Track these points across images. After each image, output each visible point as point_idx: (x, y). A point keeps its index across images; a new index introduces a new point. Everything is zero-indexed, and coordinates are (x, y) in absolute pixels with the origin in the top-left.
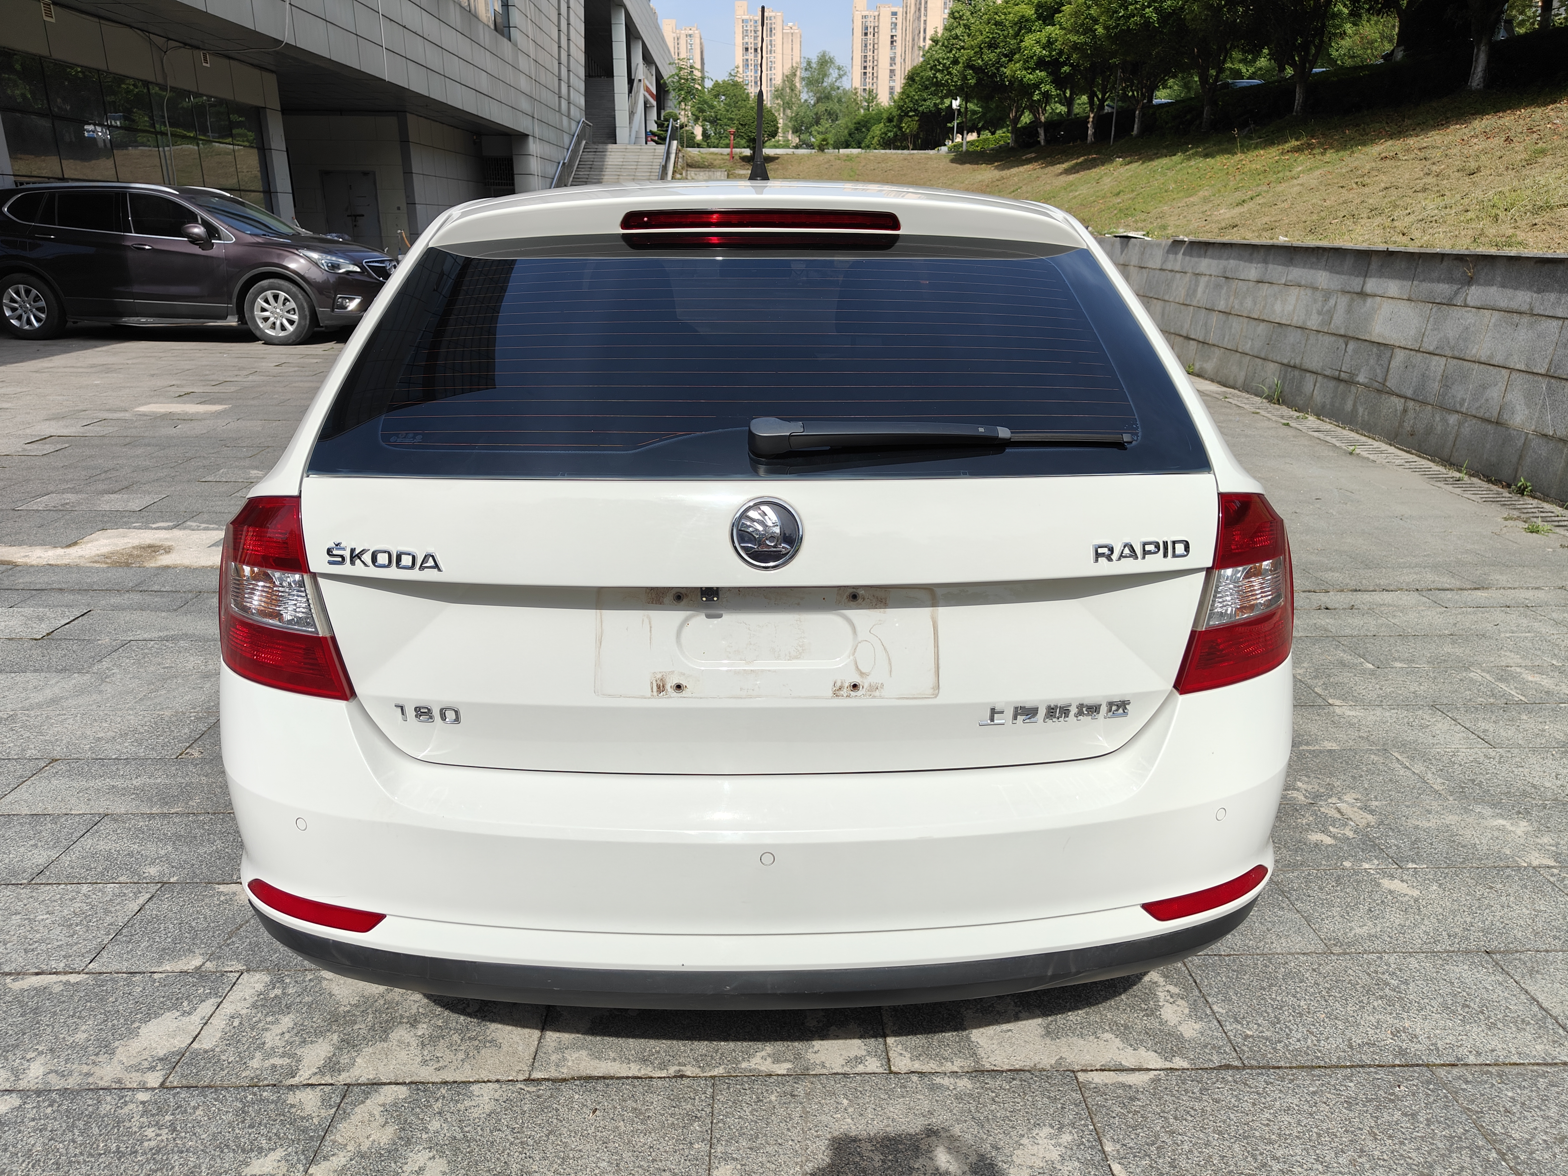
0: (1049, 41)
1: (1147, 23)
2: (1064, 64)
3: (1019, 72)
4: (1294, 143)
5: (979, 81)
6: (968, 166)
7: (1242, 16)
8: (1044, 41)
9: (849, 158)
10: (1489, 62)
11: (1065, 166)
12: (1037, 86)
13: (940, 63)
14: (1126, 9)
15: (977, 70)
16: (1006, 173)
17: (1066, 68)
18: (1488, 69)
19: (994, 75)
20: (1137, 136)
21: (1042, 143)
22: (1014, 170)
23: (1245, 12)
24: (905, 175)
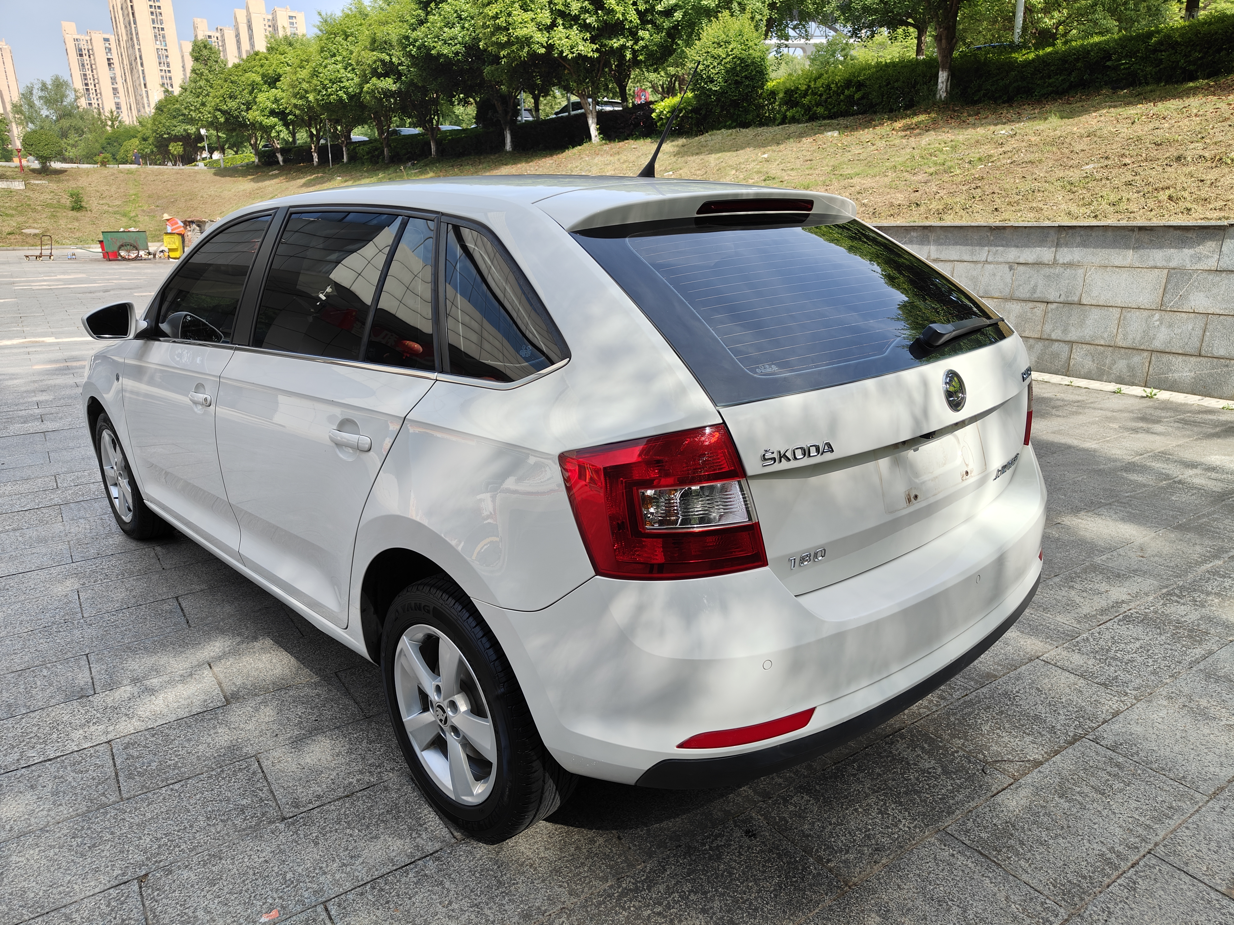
0: (275, 99)
1: (341, 99)
2: (289, 114)
3: (258, 117)
4: (431, 174)
5: (227, 120)
6: (228, 178)
7: (394, 104)
8: (273, 98)
9: (130, 172)
10: (512, 138)
11: (303, 181)
12: (273, 127)
13: (192, 105)
14: (326, 90)
15: (224, 112)
16: (260, 184)
17: (290, 117)
18: (512, 141)
19: (238, 117)
20: (347, 163)
21: (281, 163)
22: (267, 183)
23: (396, 100)
24: (181, 185)
